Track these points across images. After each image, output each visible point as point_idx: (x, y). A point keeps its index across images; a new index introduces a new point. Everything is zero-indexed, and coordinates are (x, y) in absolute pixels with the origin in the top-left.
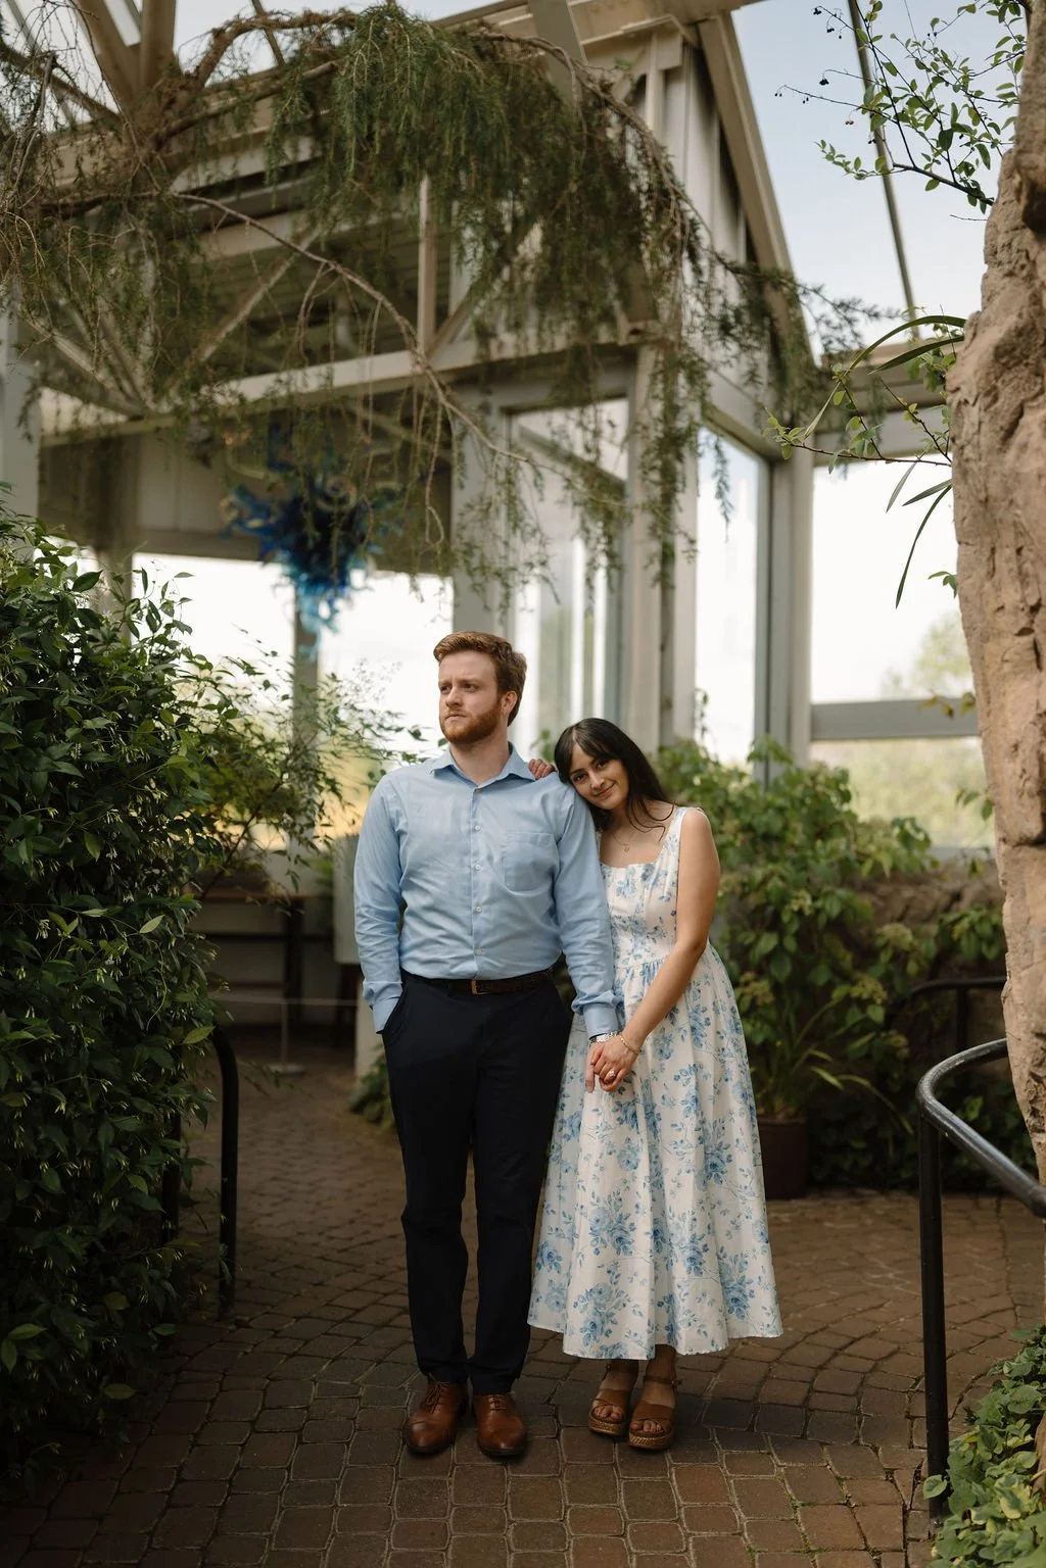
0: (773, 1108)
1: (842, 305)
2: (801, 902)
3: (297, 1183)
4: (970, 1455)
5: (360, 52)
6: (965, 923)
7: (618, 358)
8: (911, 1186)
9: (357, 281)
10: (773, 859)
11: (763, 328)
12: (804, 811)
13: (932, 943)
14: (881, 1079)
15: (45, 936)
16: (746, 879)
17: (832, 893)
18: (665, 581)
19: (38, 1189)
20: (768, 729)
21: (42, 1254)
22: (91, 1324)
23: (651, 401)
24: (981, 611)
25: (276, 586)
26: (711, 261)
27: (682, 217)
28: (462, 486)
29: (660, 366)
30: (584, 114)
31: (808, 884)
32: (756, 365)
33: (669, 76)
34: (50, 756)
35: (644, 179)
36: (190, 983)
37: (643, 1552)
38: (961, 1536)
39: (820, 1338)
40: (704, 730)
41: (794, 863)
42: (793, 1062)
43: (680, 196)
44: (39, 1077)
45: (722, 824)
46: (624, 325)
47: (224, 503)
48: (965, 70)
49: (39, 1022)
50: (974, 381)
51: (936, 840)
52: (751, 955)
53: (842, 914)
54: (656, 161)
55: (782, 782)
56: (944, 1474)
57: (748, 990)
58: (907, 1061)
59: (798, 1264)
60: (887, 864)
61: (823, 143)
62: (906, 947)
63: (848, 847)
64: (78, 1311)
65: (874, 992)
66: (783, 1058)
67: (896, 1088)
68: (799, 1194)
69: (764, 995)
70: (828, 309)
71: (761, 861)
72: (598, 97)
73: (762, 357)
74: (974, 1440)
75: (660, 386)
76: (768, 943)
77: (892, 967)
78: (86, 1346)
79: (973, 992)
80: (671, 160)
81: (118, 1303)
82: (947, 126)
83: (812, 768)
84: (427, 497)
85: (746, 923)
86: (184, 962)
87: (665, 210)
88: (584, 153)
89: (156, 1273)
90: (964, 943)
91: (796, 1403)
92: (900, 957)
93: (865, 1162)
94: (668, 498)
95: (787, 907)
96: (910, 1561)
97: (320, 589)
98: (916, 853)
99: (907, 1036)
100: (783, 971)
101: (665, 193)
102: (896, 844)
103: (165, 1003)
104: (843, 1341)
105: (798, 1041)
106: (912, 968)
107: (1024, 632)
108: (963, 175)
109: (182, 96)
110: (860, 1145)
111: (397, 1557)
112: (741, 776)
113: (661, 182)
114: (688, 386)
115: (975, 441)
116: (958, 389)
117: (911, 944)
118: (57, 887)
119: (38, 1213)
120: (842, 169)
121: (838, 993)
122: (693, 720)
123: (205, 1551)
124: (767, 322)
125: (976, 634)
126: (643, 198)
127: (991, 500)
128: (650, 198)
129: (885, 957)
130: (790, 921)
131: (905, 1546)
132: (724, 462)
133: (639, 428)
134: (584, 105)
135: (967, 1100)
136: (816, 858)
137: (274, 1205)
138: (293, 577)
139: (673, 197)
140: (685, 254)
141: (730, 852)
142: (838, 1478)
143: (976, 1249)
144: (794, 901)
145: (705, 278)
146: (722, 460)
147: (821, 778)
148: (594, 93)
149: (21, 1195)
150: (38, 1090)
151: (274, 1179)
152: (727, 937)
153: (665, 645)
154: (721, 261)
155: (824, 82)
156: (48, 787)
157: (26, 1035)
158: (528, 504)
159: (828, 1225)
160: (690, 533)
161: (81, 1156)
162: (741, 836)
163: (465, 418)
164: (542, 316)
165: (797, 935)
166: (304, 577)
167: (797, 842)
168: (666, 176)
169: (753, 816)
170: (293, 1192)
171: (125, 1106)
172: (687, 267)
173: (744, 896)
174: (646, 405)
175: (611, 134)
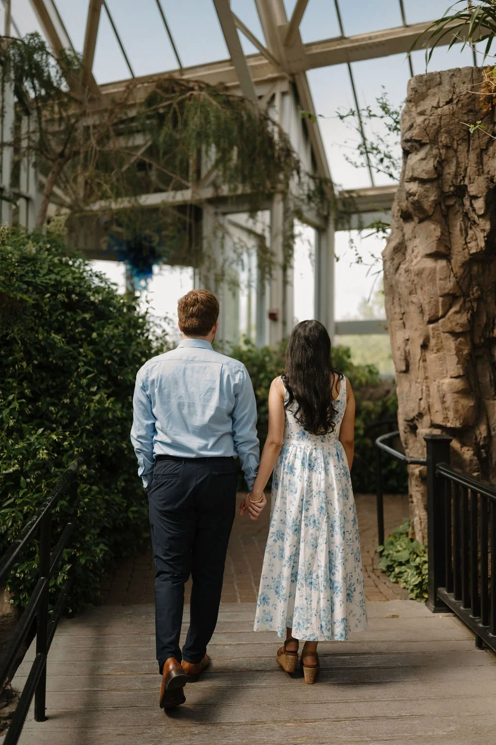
4: (390, 541)
7: (266, 196)
8: (374, 492)
13: (380, 408)
26: (303, 174)
27: (294, 159)
30: (260, 122)
33: (284, 94)
35: (280, 146)
46: (269, 186)
56: (383, 546)
60: (364, 381)
62: (371, 410)
77: (366, 416)
88: (261, 137)
90: (391, 408)
92: (369, 413)
97: (141, 274)
98: (374, 377)
102: (367, 374)
106: (373, 416)
107: (401, 319)
117: (373, 408)
120: (350, 163)
129: (364, 413)
134: (260, 119)
138: (131, 270)
140: (296, 171)
145: (302, 179)
147: (340, 351)
148: (263, 115)
154: (307, 174)
172: (296, 176)
175: (269, 129)
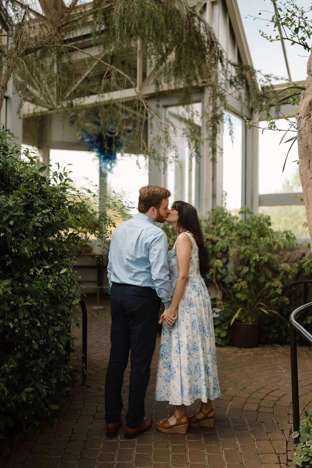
0: (247, 320)
1: (267, 76)
2: (256, 257)
3: (104, 343)
4: (306, 426)
5: (120, 5)
6: (306, 263)
7: (199, 90)
8: (288, 343)
9: (120, 71)
10: (247, 244)
11: (243, 82)
12: (257, 228)
13: (296, 269)
14: (281, 311)
15: (32, 274)
16: (239, 250)
17: (265, 254)
18: (214, 160)
19: (31, 348)
20: (245, 204)
21: (32, 367)
22: (47, 387)
23: (209, 106)
24: (306, 178)
25: (94, 159)
26: (227, 62)
27: (218, 49)
28: (152, 133)
29: (212, 95)
30: (188, 18)
31: (258, 251)
32: (241, 94)
33: (213, 4)
34: (33, 221)
35: (206, 38)
36: (73, 286)
37: (209, 454)
38: (303, 449)
39: (262, 390)
40: (226, 204)
41: (254, 245)
42: (254, 306)
43: (217, 43)
44: (31, 315)
45: (232, 233)
46: (200, 81)
47: (78, 134)
48: (302, 11)
49: (32, 300)
50: (303, 111)
51: (297, 237)
52: (241, 273)
53: (269, 260)
54: (210, 33)
55: (250, 220)
56: (298, 431)
57: (240, 284)
58: (288, 305)
59: (255, 368)
60: (282, 245)
61: (260, 31)
62: (288, 271)
63: (270, 240)
64: (43, 384)
65: (278, 285)
66: (251, 305)
67: (285, 314)
68: (256, 346)
69: (245, 286)
70: (263, 77)
71: (244, 245)
72: (192, 13)
73: (243, 91)
74: (307, 421)
75: (212, 101)
76: (246, 270)
77: (284, 277)
78: (46, 394)
79: (309, 284)
80: (214, 32)
81: (54, 381)
82: (297, 27)
83: (259, 216)
84: (141, 137)
85: (239, 264)
86: (72, 280)
87: (213, 48)
88: (188, 30)
89: (65, 372)
90: (306, 269)
91: (255, 410)
92: (286, 273)
93: (276, 336)
94: (214, 135)
95: (251, 259)
96: (288, 457)
97: (107, 160)
98: (291, 241)
99: (289, 297)
100: (251, 278)
101: (213, 42)
102: (285, 238)
103: (67, 293)
104: (269, 391)
105: (255, 300)
106: (290, 277)
108: (302, 40)
109: (66, 14)
110: (275, 331)
111: (137, 455)
112: (237, 218)
113: (211, 39)
114: (220, 101)
115: (304, 129)
116: (299, 113)
117: (290, 270)
118: (35, 259)
119: (32, 355)
120: (266, 39)
121: (267, 285)
122: (222, 201)
123: (81, 454)
124: (244, 80)
125: (305, 185)
126: (206, 44)
127: (309, 147)
128: (208, 44)
129: (282, 274)
130: (253, 263)
131: (287, 452)
132: (232, 124)
133: (206, 114)
134: (188, 16)
135: (307, 317)
136: (260, 244)
137: (97, 350)
138: (99, 156)
139: (215, 44)
140: (219, 61)
141: (234, 242)
142: (267, 432)
143: (310, 363)
144: (254, 257)
145: (225, 68)
146: (231, 124)
147: (262, 219)
148: (191, 12)
149: (27, 350)
150: (31, 319)
151: (96, 342)
152: (233, 268)
153: (214, 178)
154: (230, 63)
155: (260, 14)
156: (33, 230)
157: (28, 303)
158: (172, 138)
159: (265, 356)
160: (221, 147)
161: (43, 338)
162: (237, 237)
163: (153, 113)
164: (176, 79)
165: (255, 267)
166: (102, 156)
167: (254, 239)
168: (213, 37)
169: (241, 231)
170: (102, 346)
171: (56, 323)
172: (219, 65)
173: (238, 255)
174: (207, 107)
175: (196, 24)
